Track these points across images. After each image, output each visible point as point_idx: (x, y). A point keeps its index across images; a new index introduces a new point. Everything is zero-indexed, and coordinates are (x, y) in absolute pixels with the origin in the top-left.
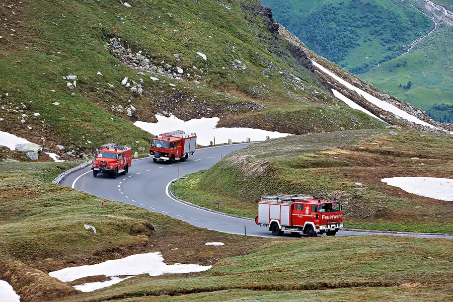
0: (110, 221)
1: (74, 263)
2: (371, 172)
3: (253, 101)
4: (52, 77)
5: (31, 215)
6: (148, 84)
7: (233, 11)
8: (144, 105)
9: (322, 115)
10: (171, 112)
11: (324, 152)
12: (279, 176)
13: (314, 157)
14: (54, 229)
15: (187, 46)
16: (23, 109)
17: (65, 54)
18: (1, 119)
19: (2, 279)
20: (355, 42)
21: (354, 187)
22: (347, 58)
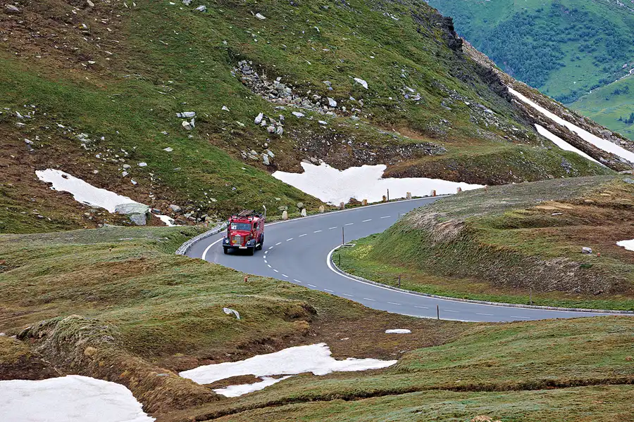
0: (256, 303)
1: (212, 359)
2: (602, 232)
3: (431, 142)
4: (162, 115)
5: (151, 297)
6: (290, 122)
7: (401, 23)
8: (285, 150)
9: (523, 160)
10: (321, 158)
11: (538, 207)
12: (480, 240)
13: (527, 214)
14: (183, 315)
15: (341, 70)
16: (125, 158)
17: (178, 84)
18: (96, 172)
19: (118, 381)
20: (558, 62)
21: (581, 252)
22: (547, 83)
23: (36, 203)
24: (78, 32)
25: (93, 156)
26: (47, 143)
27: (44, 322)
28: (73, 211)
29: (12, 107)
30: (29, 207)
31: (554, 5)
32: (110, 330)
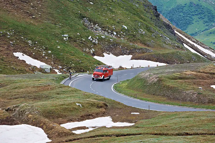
0: (87, 102)
1: (72, 121)
2: (206, 82)
3: (148, 48)
4: (57, 35)
6: (100, 39)
7: (139, 7)
8: (98, 49)
9: (179, 55)
10: (110, 52)
11: (184, 73)
12: (164, 83)
13: (180, 75)
14: (62, 105)
15: (118, 22)
16: (44, 49)
17: (63, 25)
18: (34, 54)
19: (39, 127)
20: (191, 22)
21: (198, 89)
22: (187, 29)
23: (13, 64)
24: (29, 6)
25: (33, 48)
26: (18, 43)
27: (15, 106)
28: (25, 67)
29: (6, 31)
30: (10, 65)
31: (190, 3)
32: (37, 109)
